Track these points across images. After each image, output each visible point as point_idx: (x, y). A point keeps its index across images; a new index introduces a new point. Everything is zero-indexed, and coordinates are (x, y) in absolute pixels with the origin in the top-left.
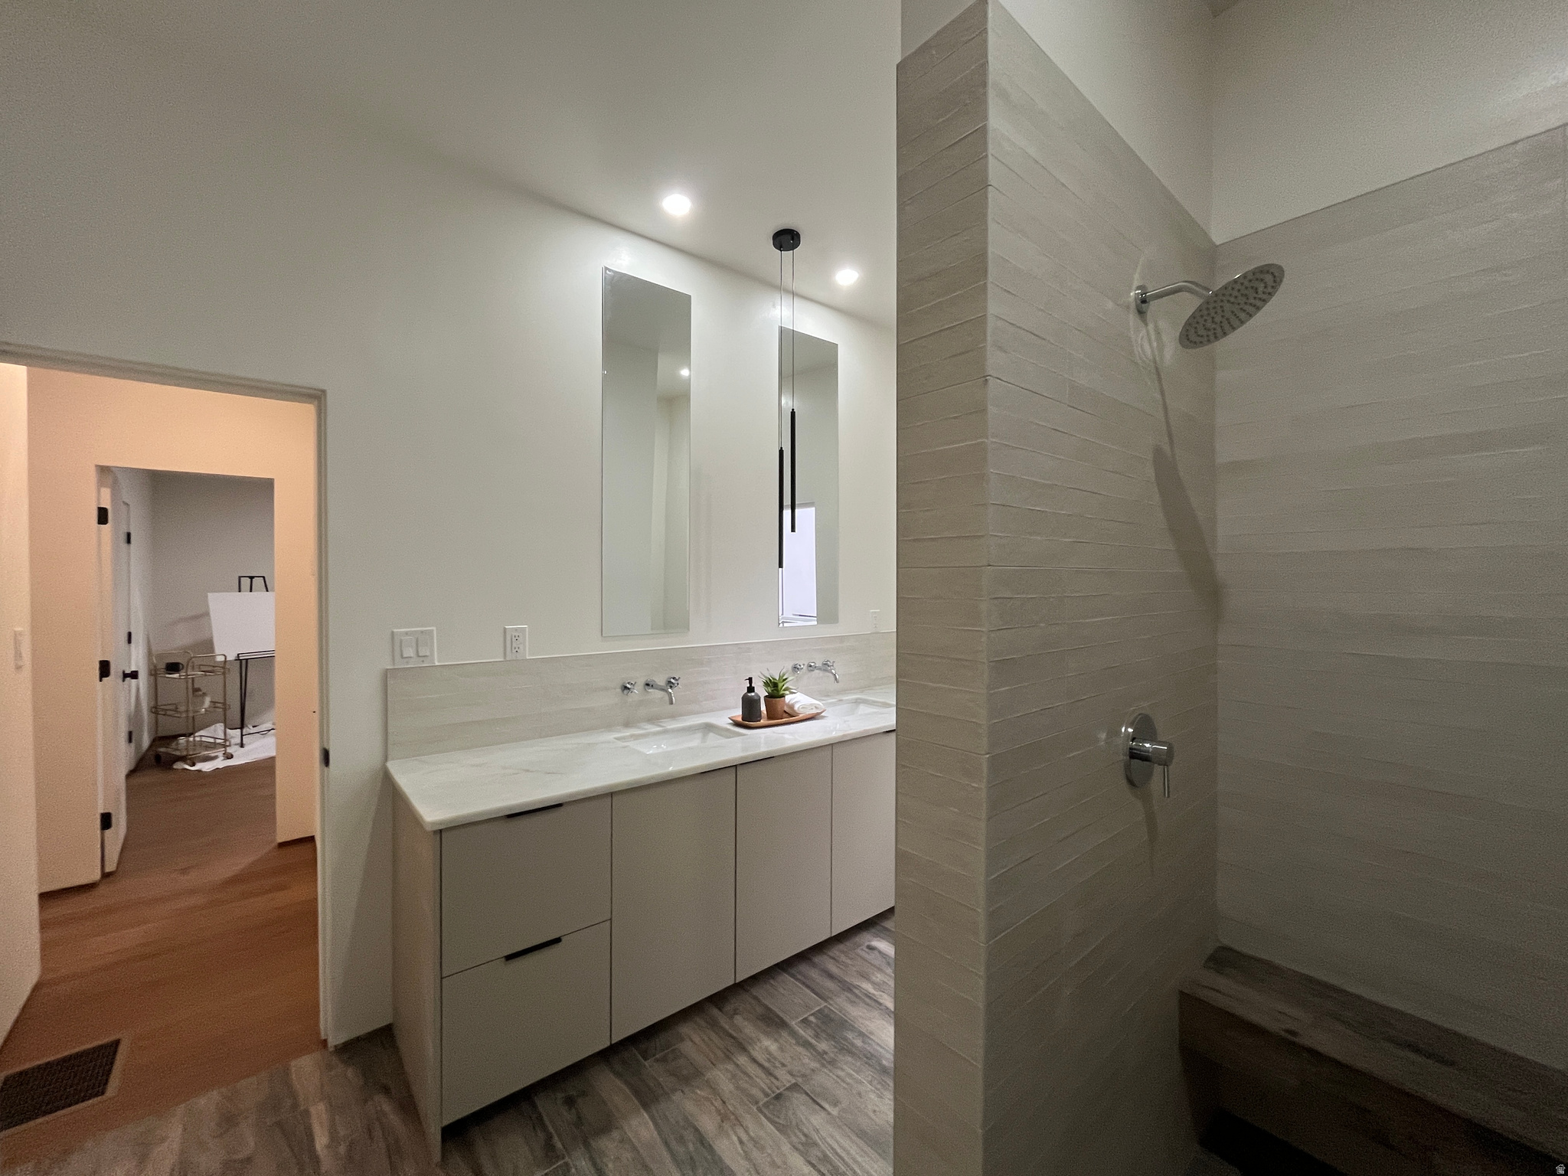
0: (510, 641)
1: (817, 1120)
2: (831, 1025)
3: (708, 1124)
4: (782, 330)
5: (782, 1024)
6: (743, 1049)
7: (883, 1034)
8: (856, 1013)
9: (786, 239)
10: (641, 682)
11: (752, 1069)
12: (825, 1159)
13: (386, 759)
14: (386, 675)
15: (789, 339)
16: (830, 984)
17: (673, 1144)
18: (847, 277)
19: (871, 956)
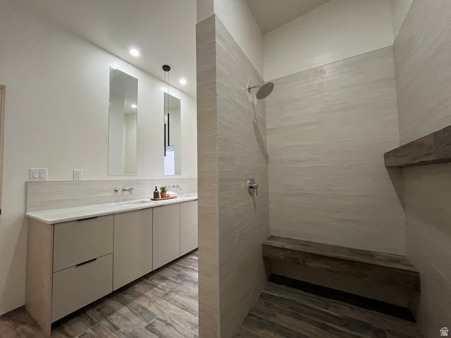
0: (75, 174)
1: (178, 296)
2: (180, 276)
3: (145, 305)
4: (165, 94)
5: (167, 279)
6: (155, 286)
7: (196, 276)
8: (188, 273)
9: (166, 68)
10: (121, 189)
11: (159, 290)
12: (180, 303)
13: (26, 211)
14: (27, 184)
15: (167, 96)
16: (180, 268)
17: (135, 311)
18: (183, 81)
19: (192, 260)
